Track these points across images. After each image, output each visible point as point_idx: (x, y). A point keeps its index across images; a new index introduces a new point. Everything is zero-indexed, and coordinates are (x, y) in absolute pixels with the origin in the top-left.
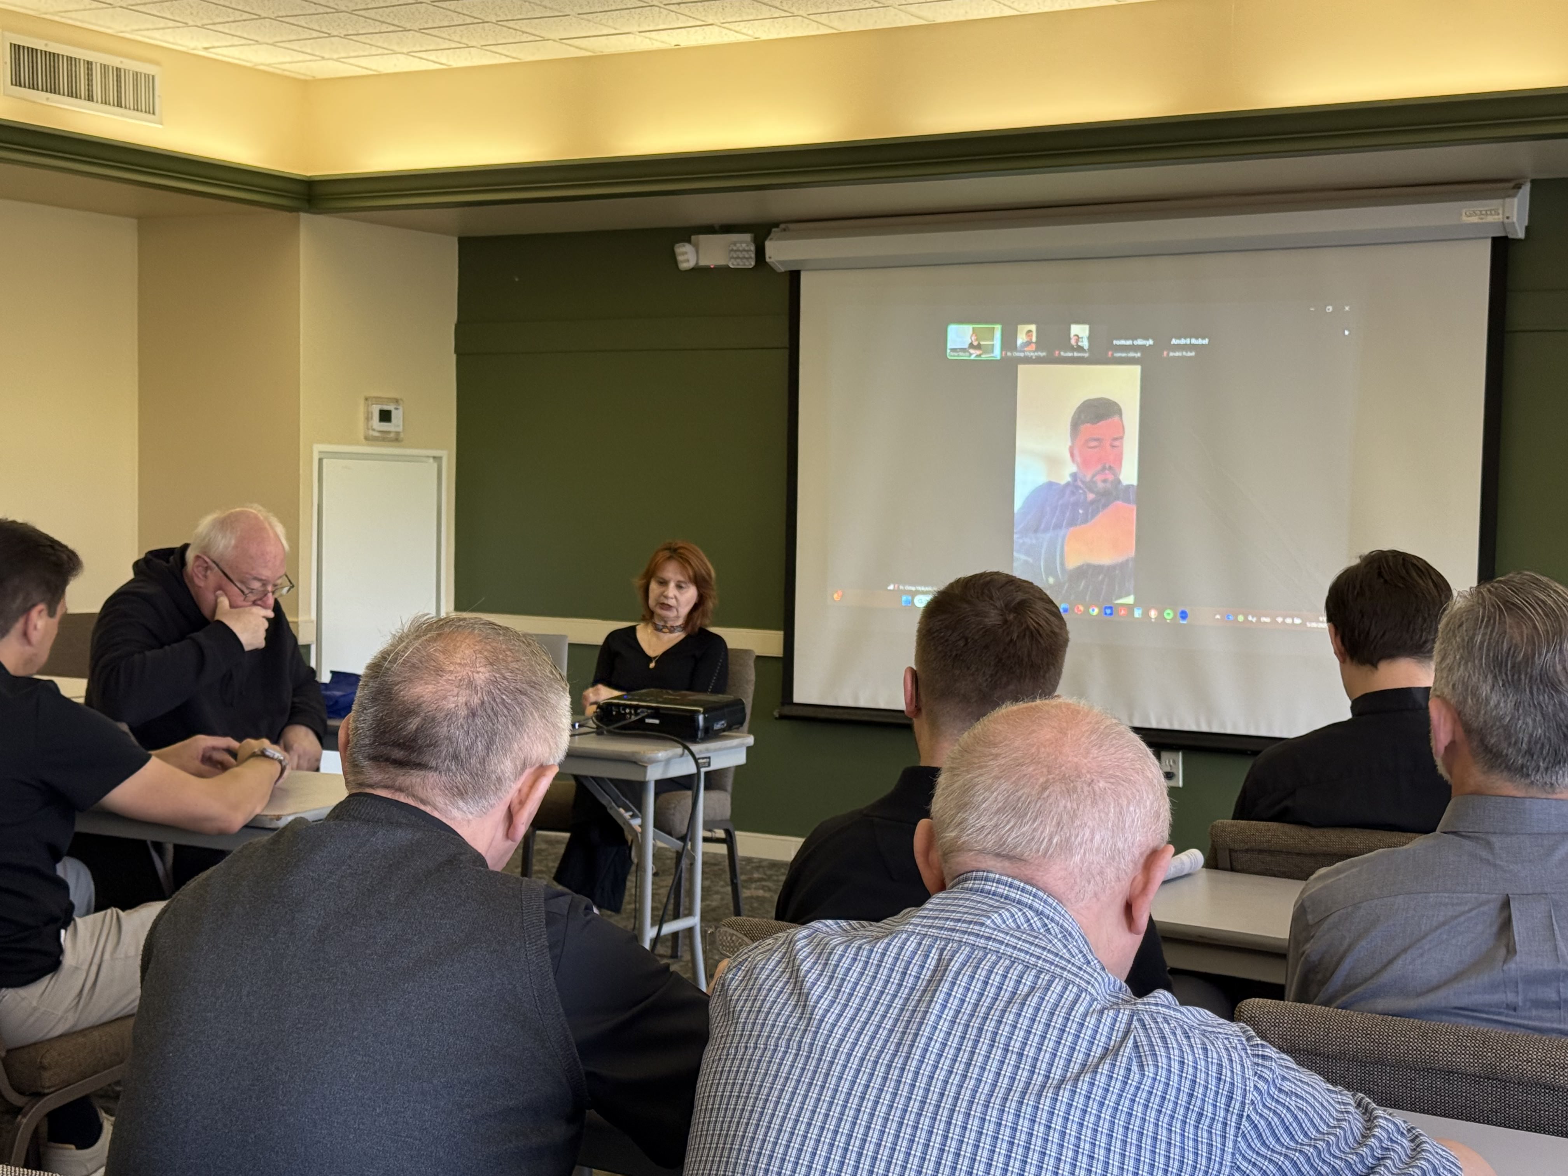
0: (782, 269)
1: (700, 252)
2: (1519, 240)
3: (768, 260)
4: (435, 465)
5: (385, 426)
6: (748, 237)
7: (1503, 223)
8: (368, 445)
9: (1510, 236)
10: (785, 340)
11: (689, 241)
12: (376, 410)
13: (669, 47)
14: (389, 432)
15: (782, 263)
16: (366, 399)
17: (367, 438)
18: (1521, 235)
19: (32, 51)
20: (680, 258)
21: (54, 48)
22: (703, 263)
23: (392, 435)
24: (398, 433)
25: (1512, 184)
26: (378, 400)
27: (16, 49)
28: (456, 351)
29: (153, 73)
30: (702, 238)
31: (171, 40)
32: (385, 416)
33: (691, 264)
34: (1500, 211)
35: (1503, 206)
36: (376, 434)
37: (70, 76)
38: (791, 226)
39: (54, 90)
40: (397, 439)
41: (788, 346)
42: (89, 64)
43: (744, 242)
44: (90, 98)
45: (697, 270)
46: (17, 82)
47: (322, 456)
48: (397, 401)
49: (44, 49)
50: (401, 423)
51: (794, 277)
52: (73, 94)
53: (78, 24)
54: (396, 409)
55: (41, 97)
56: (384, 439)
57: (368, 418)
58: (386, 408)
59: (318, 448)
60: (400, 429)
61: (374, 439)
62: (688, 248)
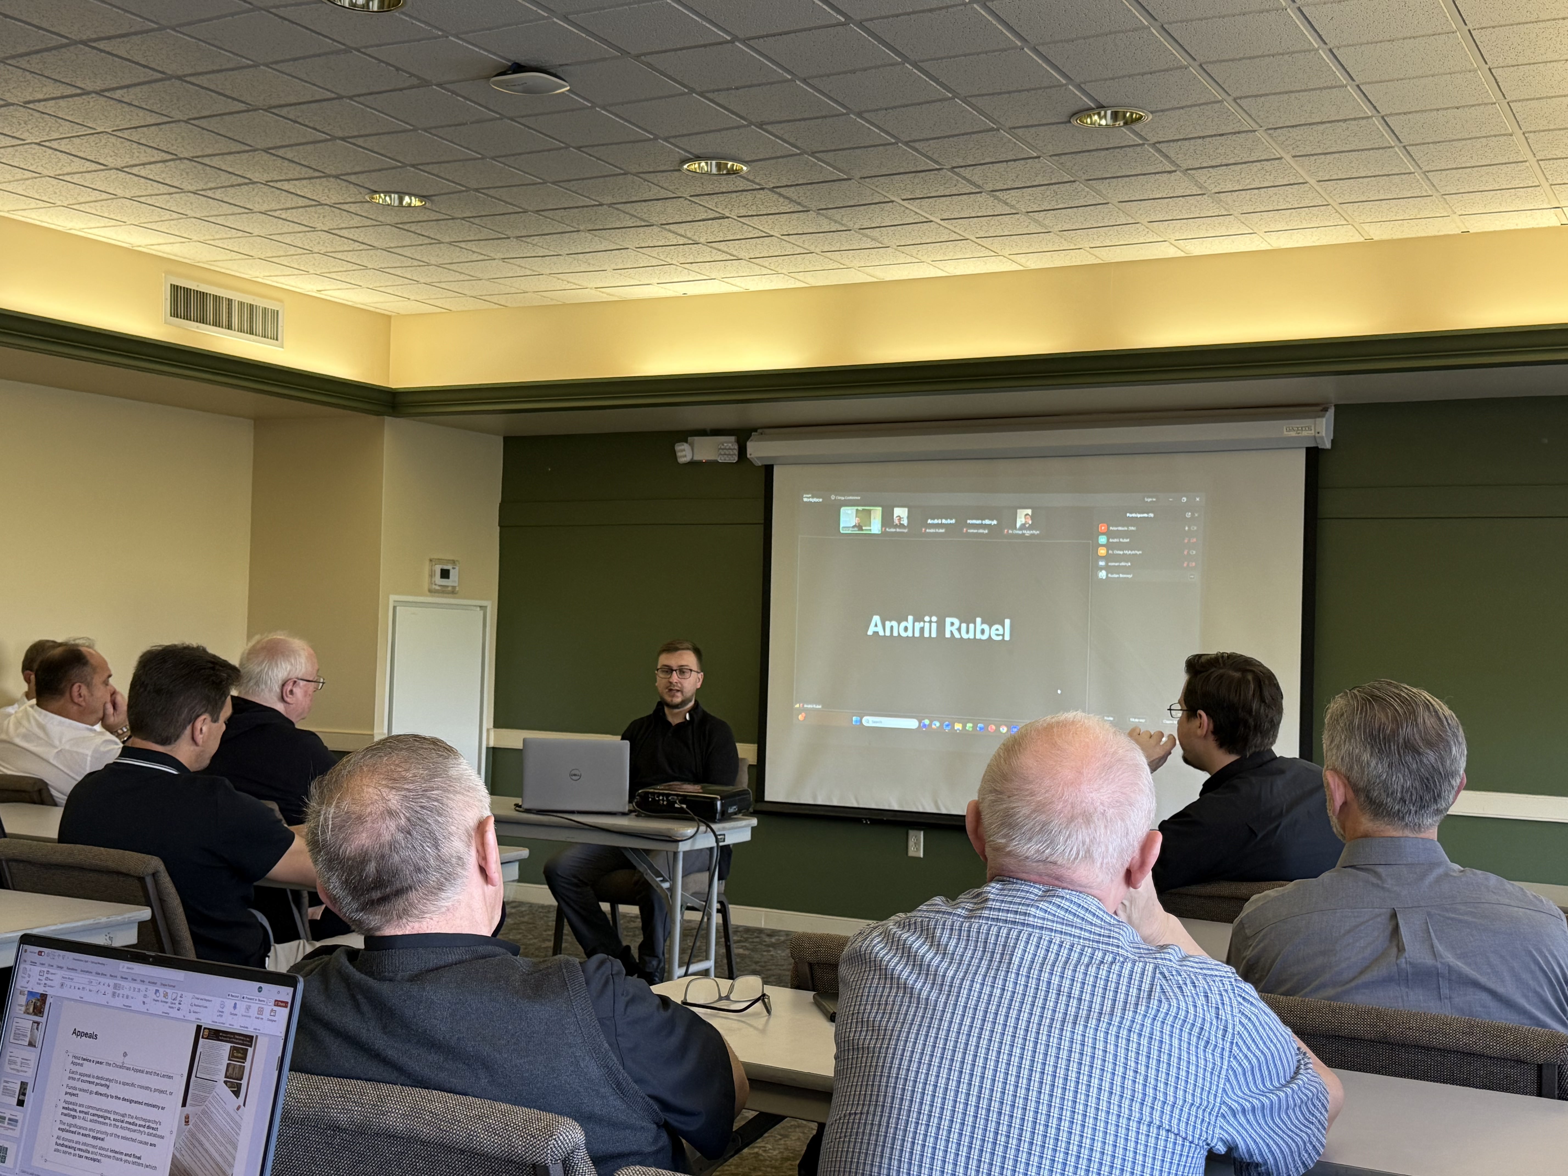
0: (759, 463)
1: (695, 450)
2: (1328, 450)
3: (748, 456)
4: (482, 612)
5: (444, 582)
6: (732, 439)
7: (1315, 437)
8: (432, 596)
9: (1320, 447)
10: (761, 518)
11: (686, 442)
12: (438, 569)
13: (678, 295)
14: (447, 586)
15: (758, 458)
16: (431, 560)
17: (430, 591)
18: (1328, 446)
19: (187, 291)
20: (679, 454)
21: (203, 288)
22: (697, 458)
23: (450, 589)
24: (454, 587)
25: (1321, 408)
26: (440, 561)
27: (175, 289)
28: (500, 524)
29: (276, 309)
31: (293, 284)
32: (445, 574)
33: (688, 459)
34: (1313, 428)
35: (1315, 424)
36: (437, 588)
37: (215, 310)
38: (767, 431)
39: (203, 321)
40: (453, 592)
41: (762, 521)
42: (230, 301)
43: (729, 443)
44: (229, 327)
45: (693, 464)
46: (175, 314)
47: (396, 604)
48: (454, 562)
49: (196, 289)
50: (457, 579)
51: (768, 470)
52: (217, 324)
53: (223, 270)
54: (454, 568)
55: (193, 326)
56: (443, 592)
57: (432, 575)
58: (445, 567)
59: (393, 598)
60: (456, 584)
61: (436, 591)
62: (685, 446)
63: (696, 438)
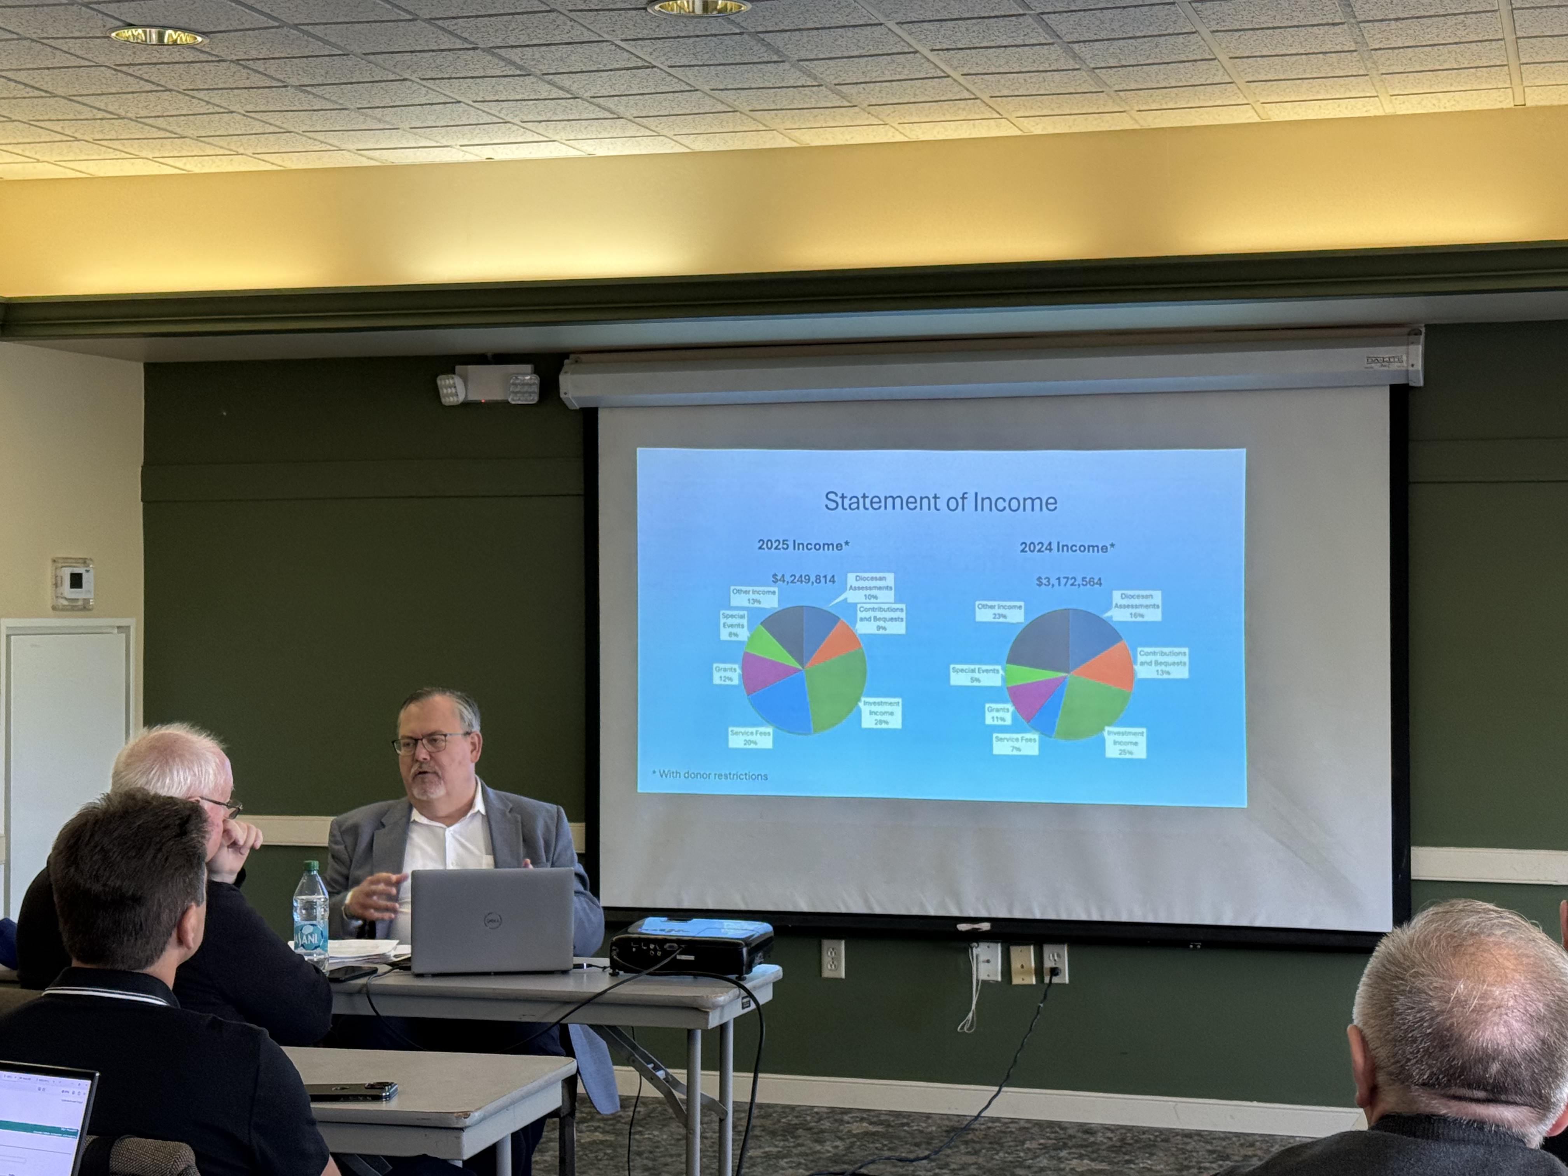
0: (577, 406)
1: (470, 384)
2: (1420, 387)
3: (562, 396)
4: (124, 635)
5: (75, 593)
6: (528, 368)
7: (1407, 371)
8: (59, 617)
9: (1412, 384)
11: (453, 372)
12: (66, 574)
14: (77, 600)
15: (578, 399)
16: (54, 561)
17: (56, 609)
18: (1421, 383)
20: (444, 391)
22: (473, 397)
23: (81, 603)
24: (86, 601)
25: (1410, 331)
26: (67, 561)
28: (142, 500)
30: (471, 368)
32: (76, 581)
33: (461, 398)
34: (1404, 358)
35: (1408, 354)
36: (65, 603)
38: (584, 357)
40: (85, 608)
41: (582, 492)
43: (524, 374)
45: (467, 405)
47: (10, 633)
48: (84, 562)
50: (92, 589)
51: (590, 415)
54: (87, 571)
56: (73, 609)
57: (58, 584)
58: (77, 571)
59: (5, 623)
60: (91, 596)
61: (64, 609)
62: (458, 381)
63: (470, 367)
